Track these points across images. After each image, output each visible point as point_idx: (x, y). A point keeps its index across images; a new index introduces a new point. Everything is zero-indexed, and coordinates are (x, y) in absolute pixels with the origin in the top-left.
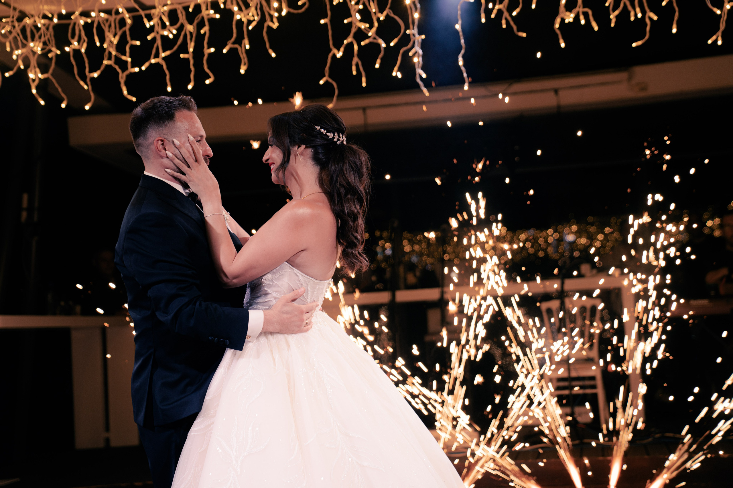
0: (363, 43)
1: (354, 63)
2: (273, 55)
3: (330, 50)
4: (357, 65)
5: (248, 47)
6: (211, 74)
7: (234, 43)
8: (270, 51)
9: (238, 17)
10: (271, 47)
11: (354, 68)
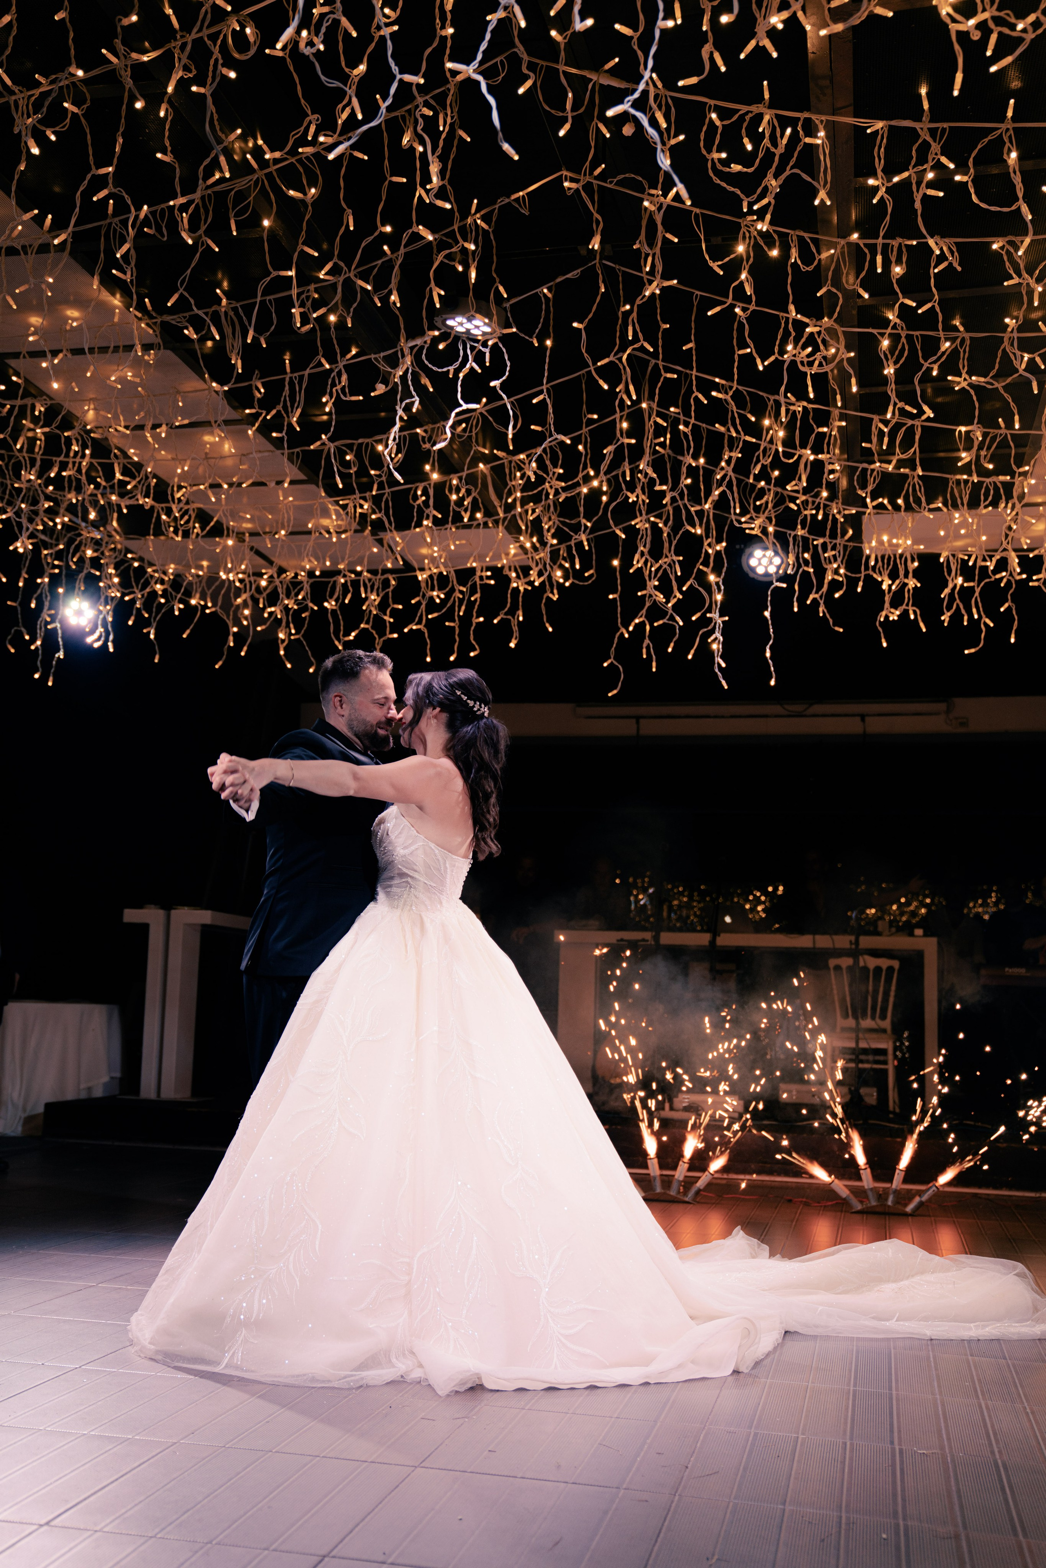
0: (656, 624)
1: (645, 645)
2: (550, 629)
3: (619, 629)
4: (648, 648)
5: (521, 619)
6: (477, 647)
7: (506, 614)
8: (547, 625)
9: (515, 585)
10: (548, 621)
11: (644, 651)
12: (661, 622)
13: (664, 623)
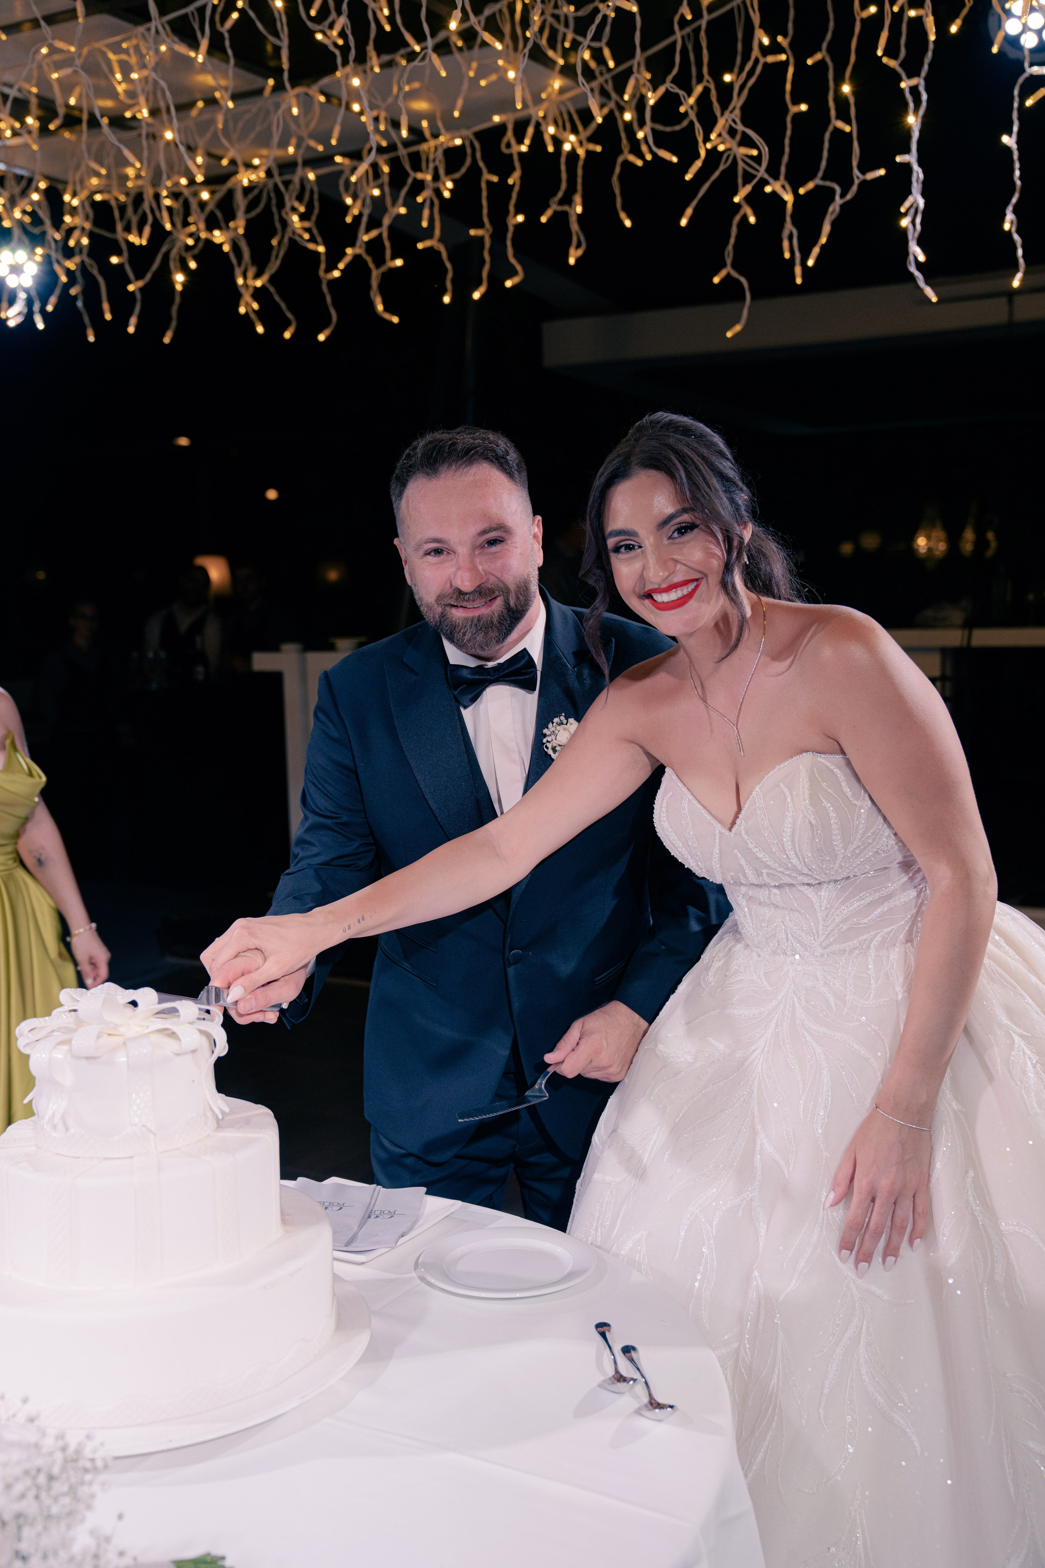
0: (802, 191)
1: (785, 234)
2: (628, 223)
3: (738, 210)
5: (580, 210)
6: (517, 267)
7: (561, 202)
8: (623, 215)
9: (567, 147)
10: (623, 209)
11: (786, 245)
12: (810, 185)
13: (817, 187)
